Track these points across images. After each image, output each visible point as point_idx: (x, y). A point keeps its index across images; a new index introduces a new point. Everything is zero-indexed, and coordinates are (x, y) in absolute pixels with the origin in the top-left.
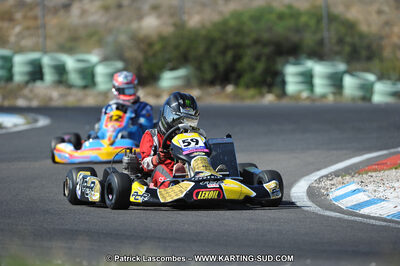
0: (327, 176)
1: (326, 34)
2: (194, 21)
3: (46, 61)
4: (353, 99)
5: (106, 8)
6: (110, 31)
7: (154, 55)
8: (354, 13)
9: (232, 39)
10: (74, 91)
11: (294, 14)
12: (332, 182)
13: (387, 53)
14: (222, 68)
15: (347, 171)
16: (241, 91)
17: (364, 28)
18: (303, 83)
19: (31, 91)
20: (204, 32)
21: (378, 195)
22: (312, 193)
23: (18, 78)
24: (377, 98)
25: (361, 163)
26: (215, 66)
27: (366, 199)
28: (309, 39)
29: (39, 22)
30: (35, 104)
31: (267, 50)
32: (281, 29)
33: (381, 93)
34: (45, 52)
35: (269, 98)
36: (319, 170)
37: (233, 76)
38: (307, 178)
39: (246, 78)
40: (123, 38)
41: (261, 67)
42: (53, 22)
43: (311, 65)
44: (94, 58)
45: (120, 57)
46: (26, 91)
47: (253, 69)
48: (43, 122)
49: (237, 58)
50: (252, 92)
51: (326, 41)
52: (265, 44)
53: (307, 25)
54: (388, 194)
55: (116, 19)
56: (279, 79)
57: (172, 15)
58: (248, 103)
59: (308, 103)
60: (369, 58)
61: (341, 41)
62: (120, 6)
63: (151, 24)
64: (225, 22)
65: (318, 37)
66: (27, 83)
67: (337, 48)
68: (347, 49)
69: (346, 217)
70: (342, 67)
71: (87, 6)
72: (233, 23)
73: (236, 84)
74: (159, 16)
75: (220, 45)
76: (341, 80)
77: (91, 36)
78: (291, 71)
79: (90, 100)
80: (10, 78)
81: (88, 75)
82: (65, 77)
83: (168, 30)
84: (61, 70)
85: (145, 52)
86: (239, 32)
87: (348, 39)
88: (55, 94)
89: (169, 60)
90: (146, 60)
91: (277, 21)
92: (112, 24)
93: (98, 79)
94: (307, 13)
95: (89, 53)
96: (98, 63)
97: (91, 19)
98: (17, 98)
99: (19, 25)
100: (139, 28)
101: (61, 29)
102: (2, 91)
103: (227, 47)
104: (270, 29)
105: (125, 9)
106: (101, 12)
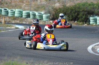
0: (97, 45)
2: (68, 5)
3: (31, 13)
6: (47, 6)
7: (58, 12)
11: (93, 5)
12: (98, 47)
14: (74, 17)
16: (78, 22)
18: (94, 21)
19: (27, 20)
20: (70, 8)
22: (93, 49)
23: (23, 17)
26: (73, 16)
28: (96, 11)
29: (30, 3)
30: (27, 23)
31: (86, 13)
32: (89, 8)
34: (31, 11)
35: (86, 24)
36: (95, 43)
37: (77, 19)
38: (92, 45)
39: (80, 20)
40: (50, 8)
41: (84, 17)
42: (33, 3)
43: (96, 17)
45: (49, 12)
46: (25, 20)
47: (82, 17)
49: (78, 14)
50: (81, 23)
52: (85, 11)
53: (96, 7)
55: (49, 3)
56: (88, 20)
57: (63, 3)
58: (80, 25)
59: (95, 26)
63: (57, 5)
65: (98, 10)
66: (26, 18)
72: (77, 6)
74: (59, 3)
75: (74, 11)
77: (42, 7)
78: (91, 18)
79: (41, 23)
80: (22, 17)
81: (41, 17)
82: (35, 17)
83: (62, 6)
84: (34, 15)
85: (55, 12)
90: (56, 14)
91: (88, 6)
92: (48, 5)
93: (43, 18)
94: (96, 4)
95: (41, 11)
96: (44, 14)
97: (43, 3)
98: (23, 21)
99: (25, 3)
100: (55, 6)
101: (35, 5)
102: (19, 20)
103: (76, 12)
104: (87, 8)
105: (51, 1)
106: (45, 1)
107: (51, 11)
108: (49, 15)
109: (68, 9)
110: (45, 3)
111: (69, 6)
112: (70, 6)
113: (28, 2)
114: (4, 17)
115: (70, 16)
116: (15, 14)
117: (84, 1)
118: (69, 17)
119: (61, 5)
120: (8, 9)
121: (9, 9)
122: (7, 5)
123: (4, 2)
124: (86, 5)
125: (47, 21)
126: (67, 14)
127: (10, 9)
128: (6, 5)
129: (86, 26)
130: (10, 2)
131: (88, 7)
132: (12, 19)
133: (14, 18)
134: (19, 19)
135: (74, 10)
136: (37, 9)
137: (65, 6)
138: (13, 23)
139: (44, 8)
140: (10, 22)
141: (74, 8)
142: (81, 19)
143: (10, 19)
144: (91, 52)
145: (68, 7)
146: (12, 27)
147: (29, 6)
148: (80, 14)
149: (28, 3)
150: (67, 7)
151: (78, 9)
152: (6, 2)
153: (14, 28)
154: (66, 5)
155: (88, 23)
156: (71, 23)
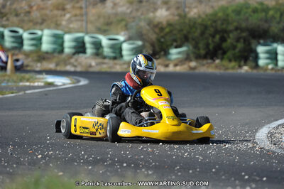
0: (280, 125)
2: (193, 13)
3: (87, 39)
5: (131, 3)
6: (134, 18)
7: (166, 34)
9: (219, 28)
10: (106, 61)
14: (211, 47)
16: (225, 63)
18: (268, 58)
19: (76, 60)
20: (199, 21)
22: (271, 135)
23: (67, 51)
26: (208, 45)
28: (275, 28)
30: (79, 69)
31: (244, 34)
32: (254, 20)
34: (87, 33)
35: (246, 68)
36: (277, 120)
37: (220, 52)
38: (268, 125)
39: (229, 54)
40: (143, 24)
41: (240, 45)
42: (93, 11)
43: (275, 45)
45: (140, 36)
46: (73, 61)
47: (234, 47)
48: (83, 82)
49: (223, 39)
50: (233, 64)
52: (242, 30)
53: (273, 17)
55: (137, 10)
56: (253, 55)
57: (178, 8)
58: (230, 71)
59: (273, 72)
62: (141, 1)
63: (162, 14)
64: (215, 14)
65: (281, 26)
66: (74, 54)
72: (220, 14)
73: (222, 59)
74: (168, 9)
75: (211, 30)
77: (120, 22)
79: (118, 69)
80: (62, 51)
82: (100, 51)
83: (177, 18)
84: (98, 45)
86: (226, 20)
88: (93, 64)
89: (175, 40)
90: (159, 40)
91: (252, 14)
92: (134, 14)
93: (124, 53)
94: (274, 8)
95: (118, 34)
96: (124, 41)
97: (120, 10)
98: (66, 65)
99: (69, 12)
100: (155, 17)
101: (99, 17)
102: (55, 60)
103: (216, 32)
104: (247, 19)
105: (144, 4)
106: (128, 5)
107: (144, 32)
108: (140, 43)
109: (195, 23)
110: (128, 8)
111: (196, 16)
112: (199, 17)
113: (78, 8)
114: (13, 55)
115: (201, 45)
116: (41, 44)
118: (199, 49)
119: (173, 15)
120: (21, 31)
121: (25, 30)
122: (19, 18)
123: (10, 9)
124: (246, 13)
126: (193, 39)
127: (28, 29)
128: (15, 19)
129: (247, 71)
130: (27, 10)
131: (250, 18)
132: (35, 58)
133: (39, 56)
134: (54, 57)
135: (212, 26)
136: (105, 28)
137: (185, 16)
138: (38, 69)
139: (124, 23)
140: (29, 68)
141: (209, 23)
142: (233, 52)
143: (30, 59)
144: (267, 145)
145: (195, 18)
146: (34, 82)
147: (83, 21)
148: (229, 37)
149: (78, 12)
150: (190, 20)
151: (223, 24)
152: (15, 10)
153: (42, 84)
154: (189, 12)
155: (253, 64)
156: (204, 65)
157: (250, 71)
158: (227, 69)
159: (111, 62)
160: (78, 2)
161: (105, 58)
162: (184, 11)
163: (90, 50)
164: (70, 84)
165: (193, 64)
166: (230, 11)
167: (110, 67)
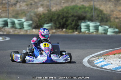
0: (93, 56)
1: (94, 14)
2: (54, 9)
3: (9, 20)
4: (102, 33)
5: (27, 5)
6: (28, 12)
7: (41, 19)
8: (102, 8)
9: (65, 15)
10: (17, 30)
11: (84, 8)
12: (95, 58)
13: (112, 20)
14: (62, 24)
15: (100, 55)
16: (68, 30)
17: (105, 12)
18: (86, 28)
19: (4, 30)
20: (57, 13)
21: (109, 62)
22: (89, 62)
24: (109, 33)
25: (104, 52)
27: (106, 64)
28: (88, 15)
30: (5, 33)
31: (76, 18)
32: (80, 12)
33: (110, 32)
34: (9, 18)
35: (76, 33)
36: (91, 55)
37: (65, 26)
38: (88, 57)
39: (69, 27)
40: (32, 14)
41: (74, 23)
42: (11, 9)
43: (88, 23)
44: (23, 20)
46: (3, 30)
47: (71, 24)
48: (8, 39)
49: (67, 21)
50: (70, 31)
51: (94, 16)
52: (75, 17)
53: (88, 11)
54: (112, 62)
55: (30, 8)
56: (79, 27)
57: (47, 7)
58: (70, 34)
59: (88, 34)
60: (107, 21)
61: (98, 16)
62: (31, 4)
63: (41, 10)
64: (63, 10)
65: (91, 14)
66: (3, 27)
67: (97, 18)
68: (100, 18)
69: (99, 69)
70: (98, 24)
71: (22, 4)
72: (65, 10)
73: (66, 28)
74: (43, 8)
75: (62, 16)
76: (98, 28)
77: (22, 13)
78: (83, 25)
79: (22, 33)
81: (22, 25)
82: (14, 25)
83: (47, 12)
84: (13, 23)
85: (39, 18)
86: (67, 13)
87: (100, 15)
88: (11, 31)
89: (46, 21)
90: (39, 21)
91: (79, 10)
92: (29, 10)
93: (25, 26)
94: (88, 7)
95: (22, 18)
96: (25, 21)
97: (23, 8)
99: (1, 9)
100: (37, 11)
101: (14, 11)
103: (64, 17)
104: (77, 12)
105: (33, 6)
106: (26, 6)
107: (33, 18)
108: (31, 22)
109: (55, 14)
111: (55, 11)
113: (4, 7)
115: (57, 23)
117: (73, 4)
118: (56, 25)
119: (45, 10)
124: (76, 9)
125: (29, 29)
126: (54, 21)
136: (16, 16)
137: (50, 11)
141: (61, 13)
142: (71, 26)
144: (88, 65)
147: (7, 13)
148: (69, 20)
149: (5, 9)
150: (52, 12)
151: (66, 14)
154: (52, 9)
155: (79, 31)
156: (58, 31)
157: (78, 34)
158: (68, 33)
159: (19, 30)
160: (5, 5)
161: (16, 28)
162: (50, 9)
163: (10, 25)
164: (2, 40)
165: (54, 31)
166: (69, 8)
167: (19, 33)
